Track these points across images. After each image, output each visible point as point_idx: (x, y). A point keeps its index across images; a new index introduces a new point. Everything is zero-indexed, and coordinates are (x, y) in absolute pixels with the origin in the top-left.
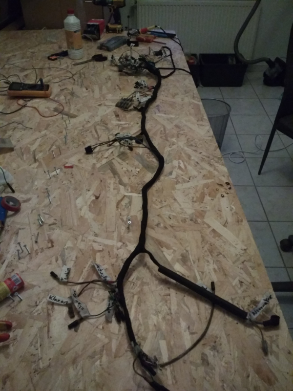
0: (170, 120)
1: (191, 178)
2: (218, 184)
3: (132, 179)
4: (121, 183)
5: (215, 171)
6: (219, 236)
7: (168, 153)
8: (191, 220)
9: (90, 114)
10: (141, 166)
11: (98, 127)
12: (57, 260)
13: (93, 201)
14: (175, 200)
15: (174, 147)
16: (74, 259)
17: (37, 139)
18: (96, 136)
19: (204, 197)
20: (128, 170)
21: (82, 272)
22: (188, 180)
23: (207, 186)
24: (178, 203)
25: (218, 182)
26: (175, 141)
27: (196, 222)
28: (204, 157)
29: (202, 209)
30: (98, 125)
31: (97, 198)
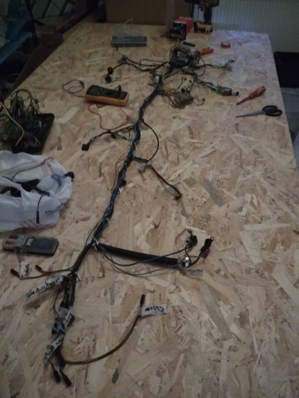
0: (249, 143)
1: (264, 219)
2: (295, 231)
3: (197, 209)
4: (184, 213)
5: (292, 214)
6: (288, 297)
7: (240, 184)
8: (257, 272)
9: (163, 127)
10: (208, 195)
11: (169, 143)
12: (105, 294)
13: (152, 231)
14: (241, 243)
15: (249, 177)
16: (123, 295)
17: (106, 150)
18: (165, 154)
19: (275, 246)
20: (193, 199)
21: (129, 313)
22: (260, 220)
23: (280, 231)
24: (244, 248)
25: (294, 228)
26: (251, 170)
27: (262, 275)
28: (282, 194)
29: (271, 260)
30: (169, 141)
31: (156, 227)
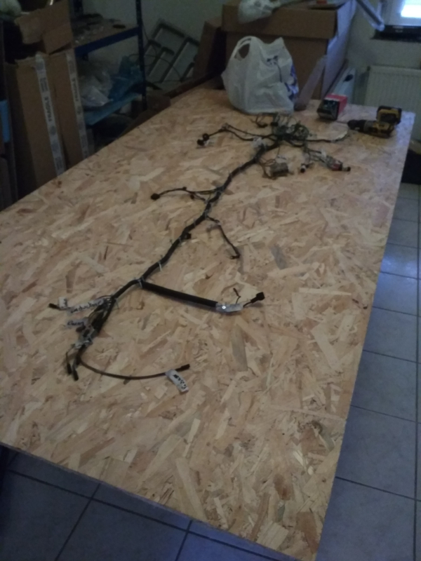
0: (339, 218)
2: (353, 300)
3: (255, 269)
4: (240, 270)
8: (296, 326)
9: (249, 194)
10: (273, 258)
11: (249, 209)
12: (139, 321)
13: (202, 281)
14: (290, 302)
15: (325, 248)
16: (155, 325)
19: (327, 308)
22: (319, 286)
23: (338, 298)
24: (292, 306)
27: (299, 330)
29: (316, 319)
31: (208, 278)
